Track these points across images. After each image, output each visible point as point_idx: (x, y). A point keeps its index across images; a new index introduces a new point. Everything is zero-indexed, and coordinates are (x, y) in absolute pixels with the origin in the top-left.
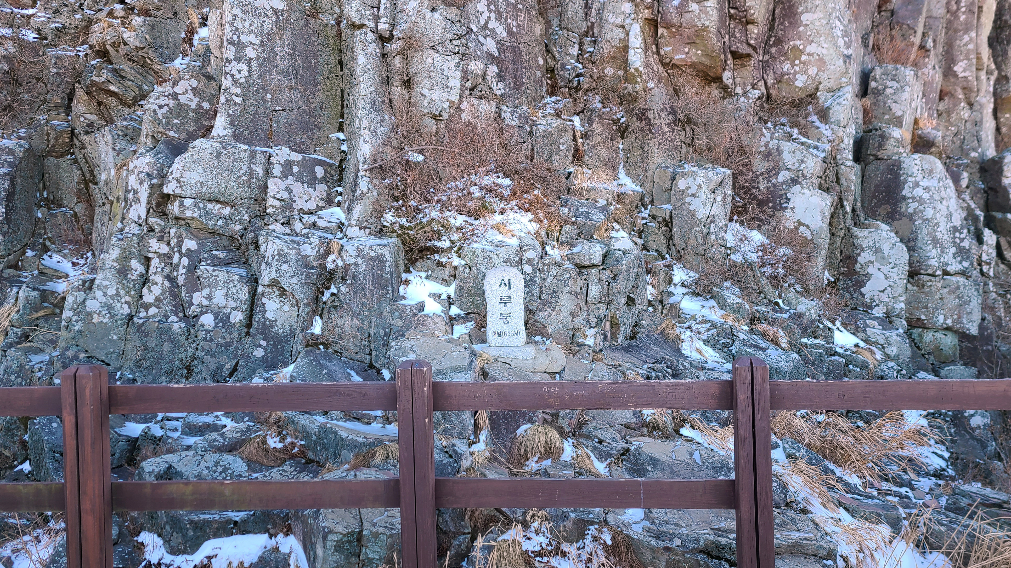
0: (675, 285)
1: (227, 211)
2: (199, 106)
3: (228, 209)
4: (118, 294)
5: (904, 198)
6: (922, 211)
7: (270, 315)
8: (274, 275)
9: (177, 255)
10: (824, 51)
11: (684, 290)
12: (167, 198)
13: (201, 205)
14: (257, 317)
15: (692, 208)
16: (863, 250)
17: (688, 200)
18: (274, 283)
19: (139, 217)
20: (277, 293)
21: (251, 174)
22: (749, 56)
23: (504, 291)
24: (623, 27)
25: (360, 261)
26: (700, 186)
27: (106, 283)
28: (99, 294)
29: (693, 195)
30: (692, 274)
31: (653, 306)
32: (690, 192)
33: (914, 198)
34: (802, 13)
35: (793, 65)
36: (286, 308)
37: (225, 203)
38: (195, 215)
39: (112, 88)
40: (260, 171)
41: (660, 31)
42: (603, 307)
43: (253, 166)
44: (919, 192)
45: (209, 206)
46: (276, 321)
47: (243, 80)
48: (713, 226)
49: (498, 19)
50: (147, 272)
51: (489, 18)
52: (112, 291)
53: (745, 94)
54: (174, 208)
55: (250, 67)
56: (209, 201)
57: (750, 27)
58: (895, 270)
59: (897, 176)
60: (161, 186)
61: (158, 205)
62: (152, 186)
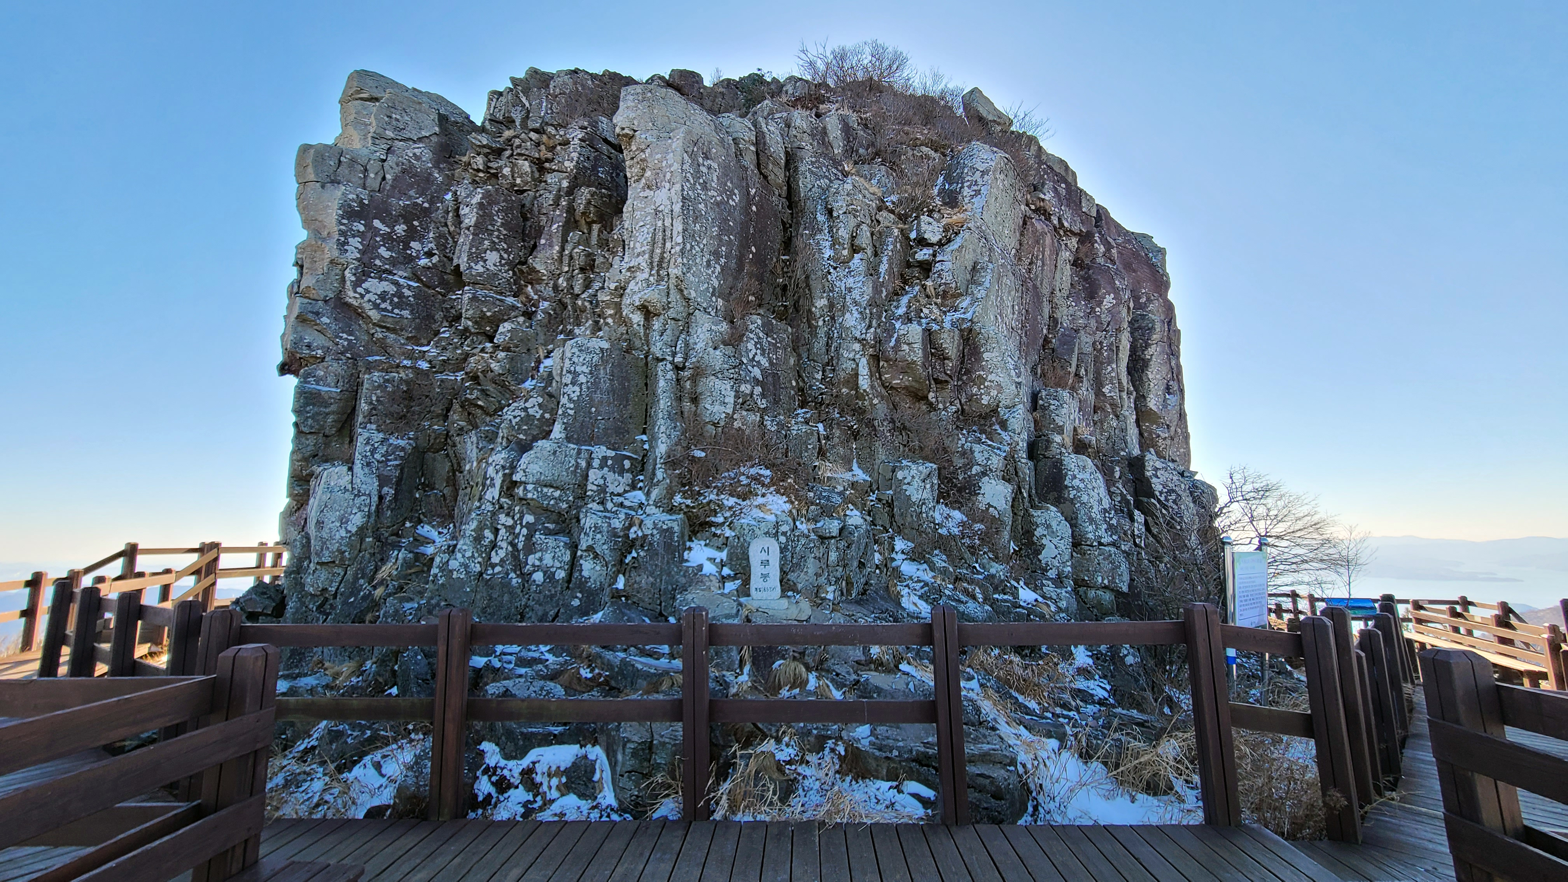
0: (897, 553)
1: (557, 494)
2: (542, 416)
3: (559, 492)
4: (473, 556)
5: (1066, 487)
6: (1080, 497)
7: (585, 573)
8: (590, 542)
9: (519, 527)
10: (1001, 379)
11: (904, 557)
12: (515, 484)
13: (539, 489)
14: (576, 574)
15: (907, 493)
16: (1038, 526)
17: (904, 487)
18: (590, 549)
19: (493, 498)
20: (592, 556)
21: (577, 465)
22: (946, 382)
23: (764, 556)
24: (854, 360)
25: (655, 532)
26: (913, 477)
27: (465, 547)
28: (459, 555)
29: (908, 484)
30: (909, 544)
31: (880, 569)
32: (906, 481)
33: (1073, 487)
34: (984, 352)
35: (979, 389)
36: (598, 568)
37: (557, 488)
38: (535, 497)
39: (480, 403)
40: (583, 464)
41: (881, 364)
42: (841, 569)
43: (579, 460)
44: (1076, 482)
45: (545, 490)
46: (590, 578)
47: (576, 398)
48: (924, 507)
49: (763, 354)
50: (496, 539)
51: (756, 354)
52: (468, 554)
53: (945, 408)
54: (520, 491)
55: (581, 389)
56: (545, 486)
57: (946, 361)
58: (1062, 541)
59: (1061, 470)
60: (511, 474)
61: (508, 489)
62: (504, 475)
